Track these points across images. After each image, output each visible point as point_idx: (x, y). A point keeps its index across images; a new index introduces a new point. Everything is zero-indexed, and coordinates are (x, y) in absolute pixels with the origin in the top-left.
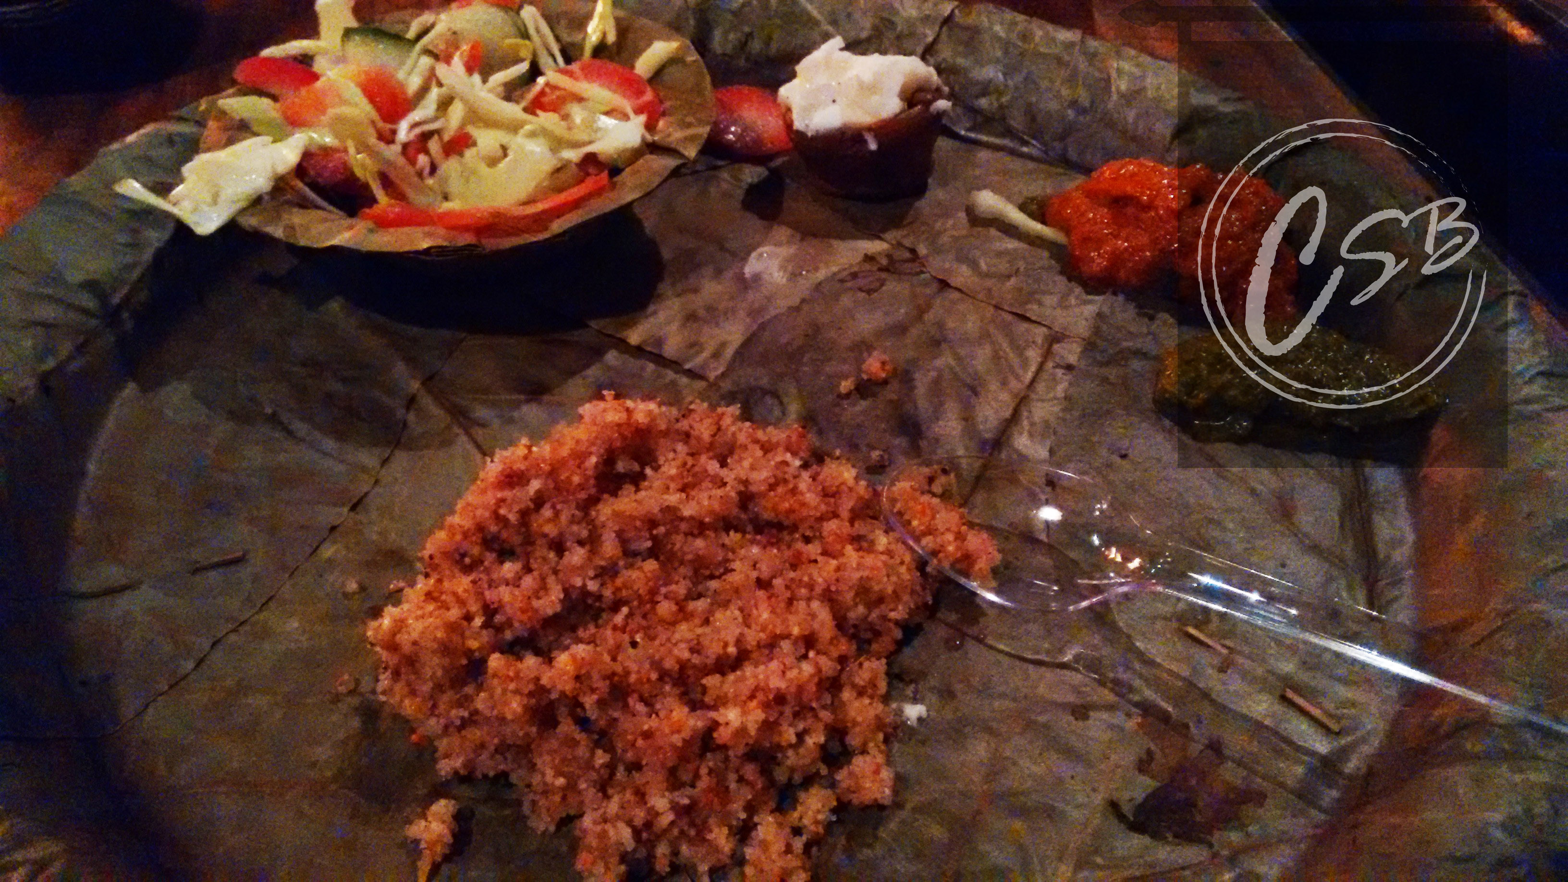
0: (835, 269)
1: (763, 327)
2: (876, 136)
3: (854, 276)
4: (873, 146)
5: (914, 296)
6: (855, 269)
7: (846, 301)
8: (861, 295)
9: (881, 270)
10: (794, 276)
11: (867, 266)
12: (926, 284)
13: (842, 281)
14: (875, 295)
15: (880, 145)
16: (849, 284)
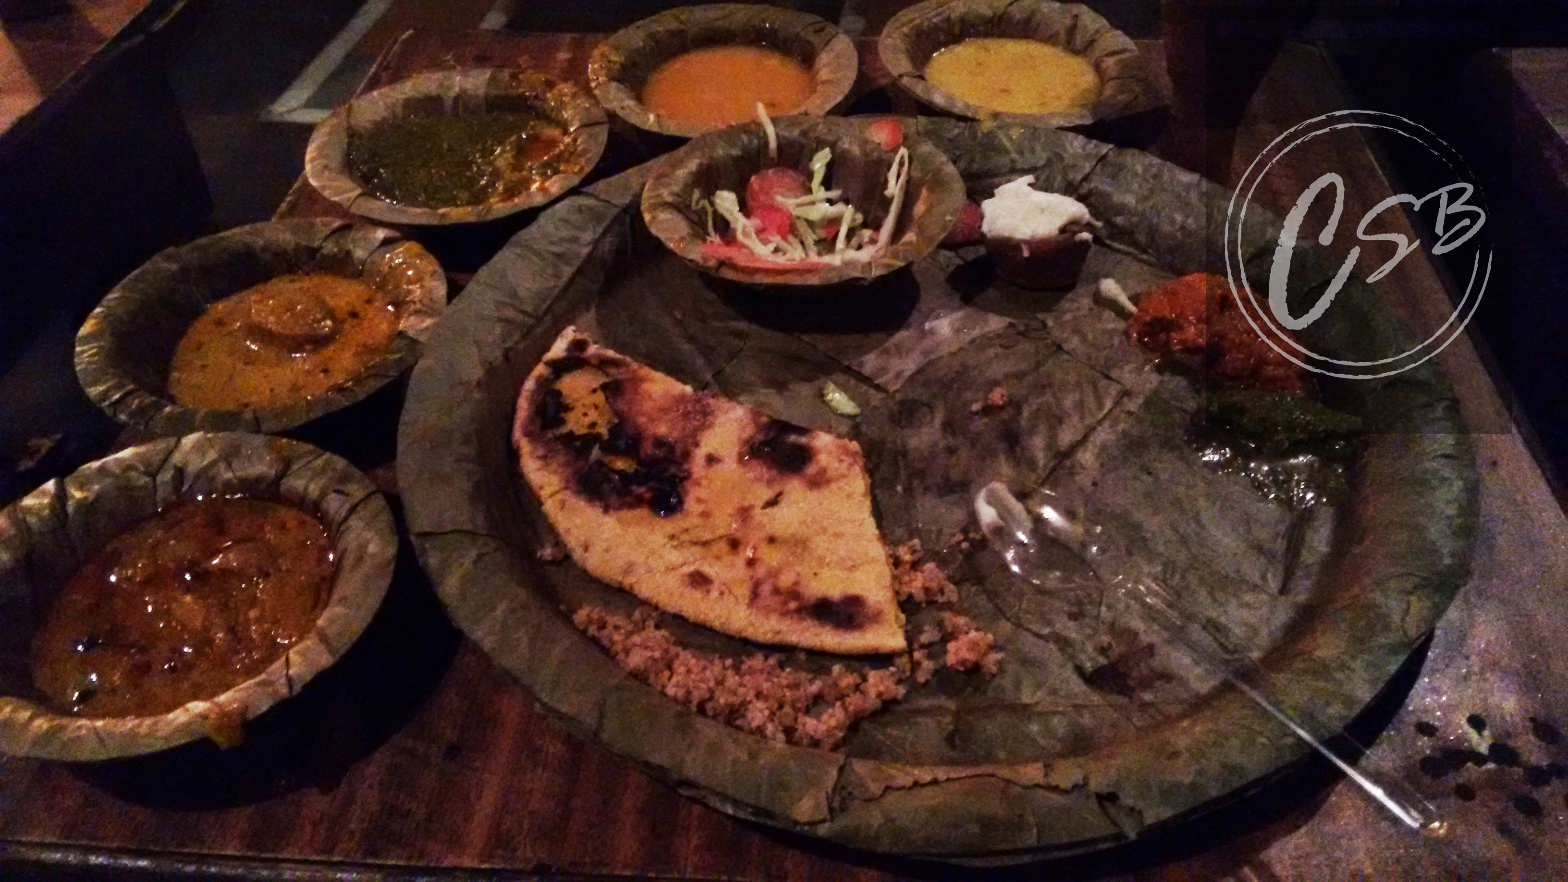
0: (987, 329)
1: (930, 363)
2: (1030, 246)
3: (999, 336)
4: (1026, 254)
6: (1001, 331)
7: (989, 352)
8: (1000, 350)
11: (1010, 330)
12: (1047, 347)
13: (989, 339)
14: (1010, 351)
15: (1031, 255)
16: (994, 342)
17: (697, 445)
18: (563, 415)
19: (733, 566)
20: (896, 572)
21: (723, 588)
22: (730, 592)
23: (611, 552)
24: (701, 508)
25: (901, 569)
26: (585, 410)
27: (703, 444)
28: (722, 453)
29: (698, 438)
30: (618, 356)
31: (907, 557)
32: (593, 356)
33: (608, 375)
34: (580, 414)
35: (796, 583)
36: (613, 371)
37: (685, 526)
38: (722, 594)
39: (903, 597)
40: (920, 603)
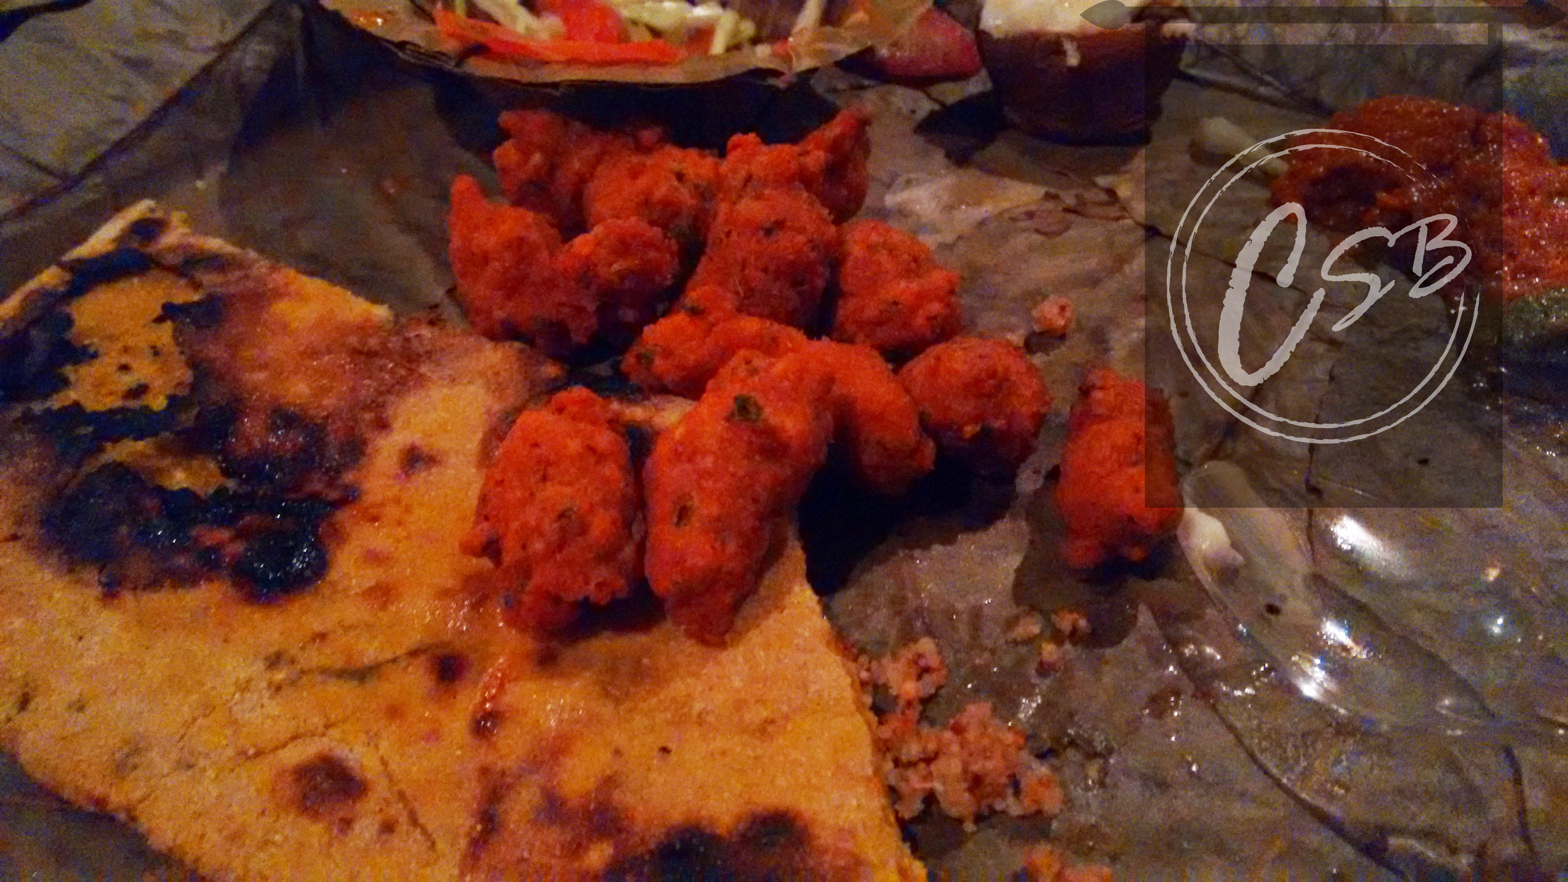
0: (1006, 205)
2: (1079, 48)
3: (1030, 215)
4: (1073, 59)
5: (1110, 244)
6: (1033, 208)
7: (1020, 242)
8: (1037, 238)
9: (1067, 210)
10: (949, 208)
11: (1050, 205)
12: (1128, 231)
13: (1013, 220)
14: (1058, 239)
15: (1083, 59)
16: (1022, 224)
17: (383, 425)
18: (68, 370)
19: (433, 735)
20: (886, 732)
21: (397, 810)
22: (414, 821)
23: (90, 711)
24: (371, 576)
25: (894, 723)
26: (125, 360)
27: (397, 425)
28: (442, 443)
29: (390, 411)
30: (229, 249)
31: (910, 688)
32: (172, 249)
33: (197, 286)
34: (112, 369)
35: (609, 782)
36: (209, 279)
37: (317, 627)
38: (388, 828)
39: (912, 808)
40: (960, 821)
